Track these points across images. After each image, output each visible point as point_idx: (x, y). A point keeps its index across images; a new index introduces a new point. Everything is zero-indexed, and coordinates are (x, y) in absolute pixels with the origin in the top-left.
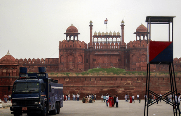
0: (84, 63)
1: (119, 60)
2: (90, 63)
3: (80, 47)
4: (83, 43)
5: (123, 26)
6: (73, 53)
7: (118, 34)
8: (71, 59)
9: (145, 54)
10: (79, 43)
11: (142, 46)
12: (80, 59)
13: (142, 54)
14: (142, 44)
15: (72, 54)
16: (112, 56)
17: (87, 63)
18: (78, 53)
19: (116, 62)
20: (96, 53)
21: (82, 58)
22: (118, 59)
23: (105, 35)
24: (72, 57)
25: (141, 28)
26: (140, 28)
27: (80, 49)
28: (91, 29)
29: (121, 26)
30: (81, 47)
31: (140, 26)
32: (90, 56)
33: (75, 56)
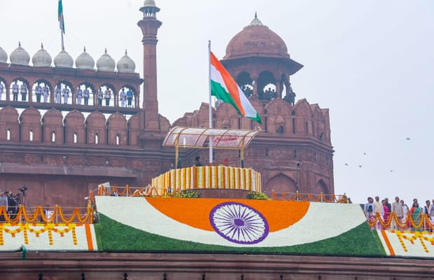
5: (150, 26)
7: (126, 66)
9: (289, 174)
11: (271, 128)
13: (273, 173)
14: (271, 119)
23: (53, 65)
25: (259, 40)
26: (252, 36)
29: (140, 24)
31: (246, 28)
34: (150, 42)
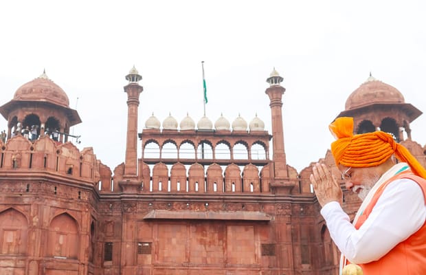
0: (84, 258)
1: (268, 250)
2: (123, 263)
3: (70, 171)
4: (88, 158)
6: (26, 201)
7: (257, 125)
8: (10, 238)
10: (65, 152)
12: (61, 239)
15: (20, 209)
16: (230, 229)
17: (108, 263)
18: (54, 203)
19: (252, 261)
20: (153, 214)
21: (78, 235)
22: (263, 246)
23: (196, 128)
24: (20, 224)
25: (378, 91)
27: (68, 185)
28: (133, 102)
29: (267, 91)
30: (75, 175)
32: (125, 226)
33: (36, 220)
34: (276, 104)
